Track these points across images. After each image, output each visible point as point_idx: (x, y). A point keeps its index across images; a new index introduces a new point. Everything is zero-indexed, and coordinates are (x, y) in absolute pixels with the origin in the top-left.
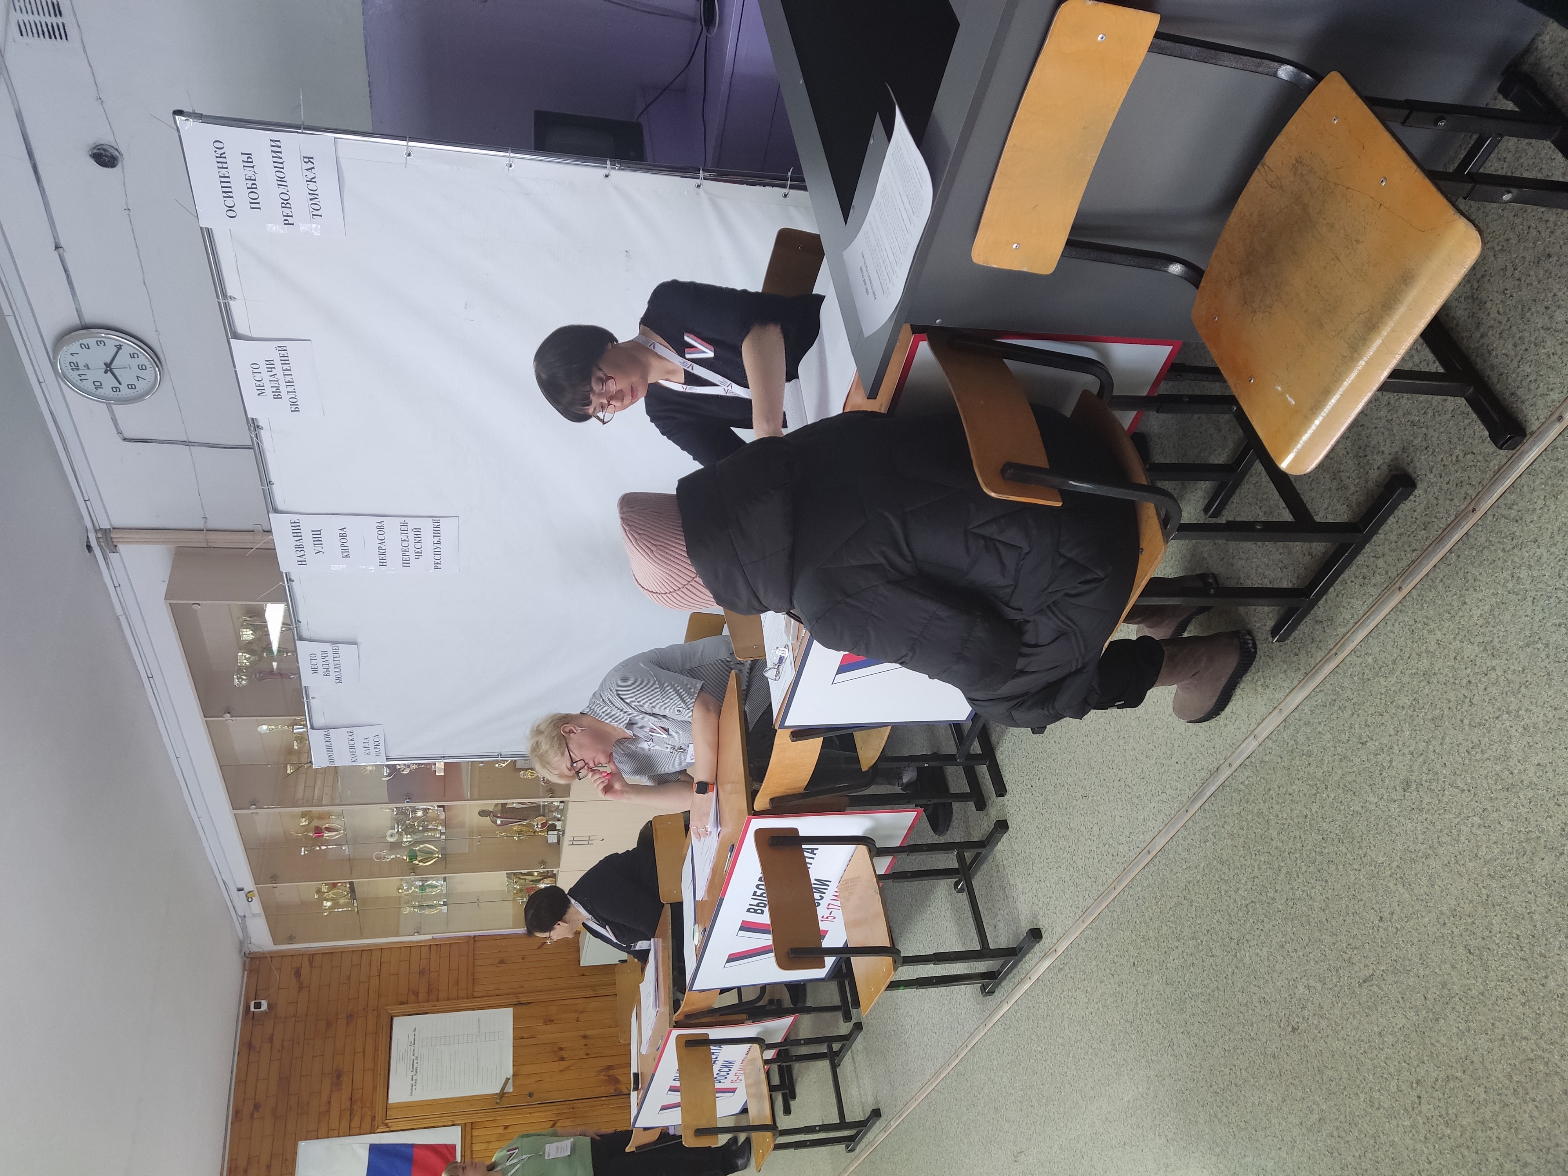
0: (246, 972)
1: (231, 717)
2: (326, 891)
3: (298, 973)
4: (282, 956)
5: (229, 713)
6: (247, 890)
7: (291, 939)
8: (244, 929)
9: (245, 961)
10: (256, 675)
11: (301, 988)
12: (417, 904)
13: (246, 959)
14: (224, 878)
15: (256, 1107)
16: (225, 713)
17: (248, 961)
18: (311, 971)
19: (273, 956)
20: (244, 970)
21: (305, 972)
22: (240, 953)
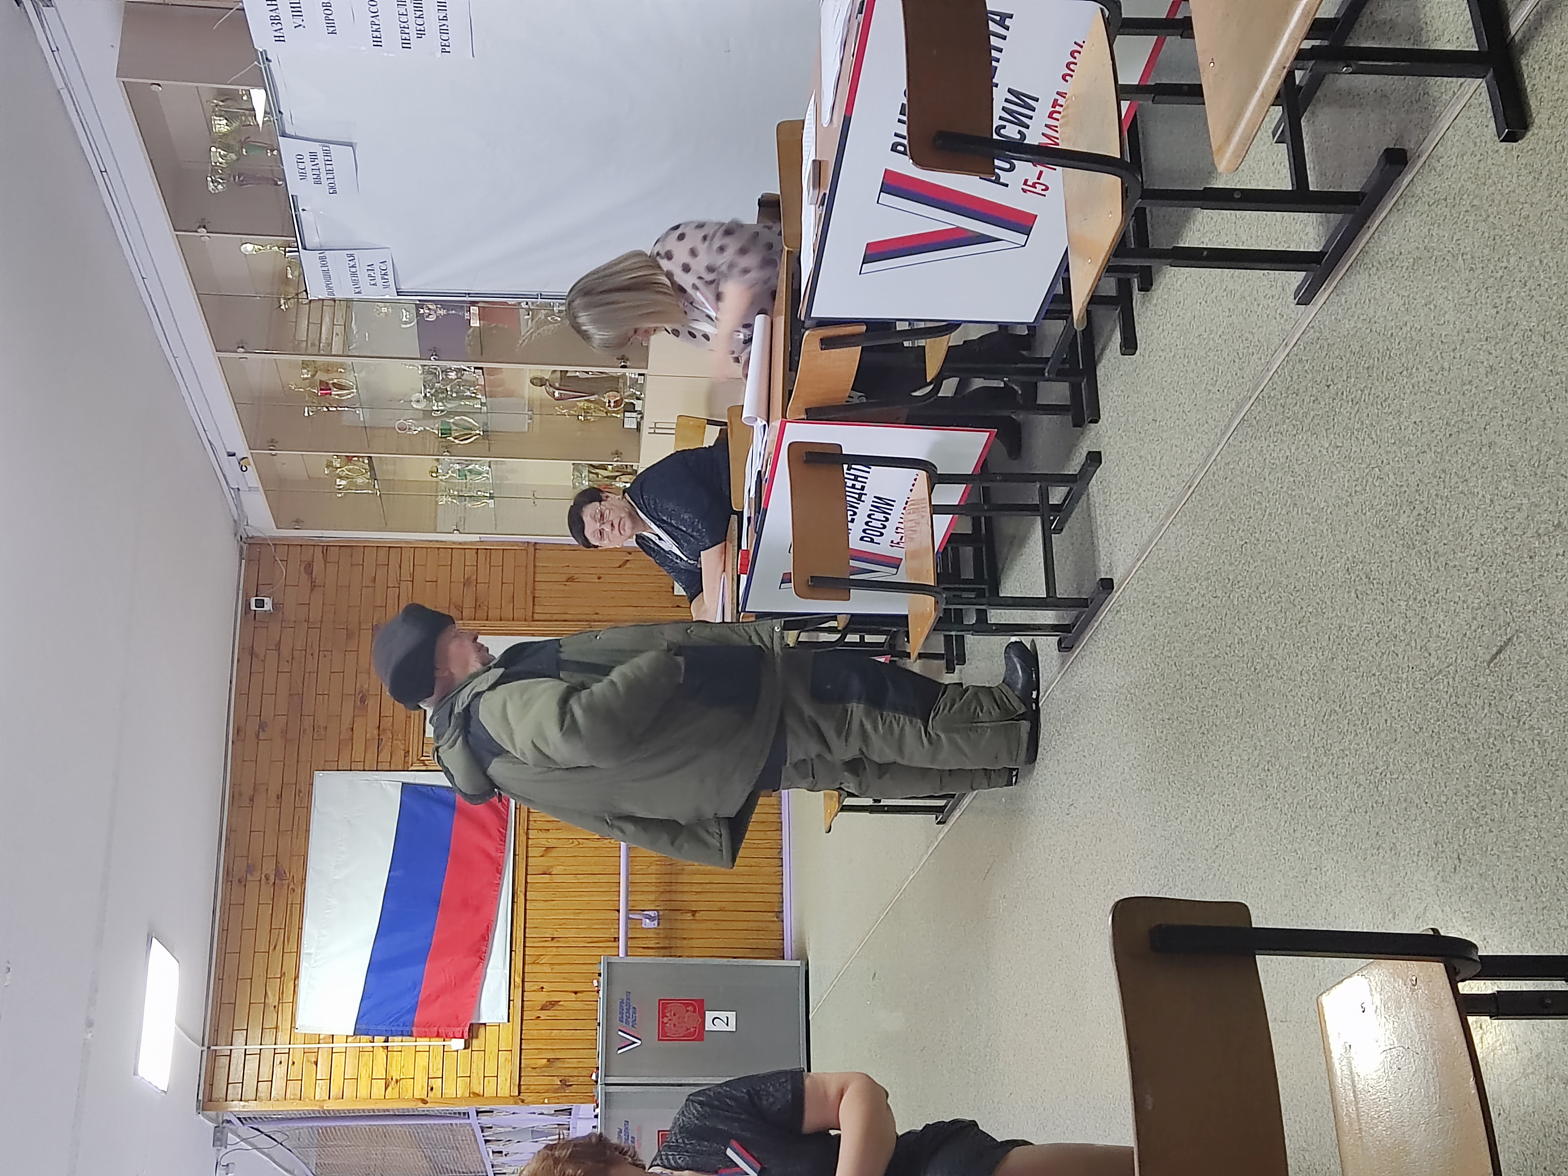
0: (243, 561)
1: (208, 232)
2: (338, 466)
3: (309, 568)
4: (289, 545)
5: (204, 227)
6: (240, 455)
7: (298, 524)
8: (239, 506)
9: (242, 548)
10: (235, 179)
11: (313, 587)
12: (456, 493)
13: (242, 543)
14: (210, 438)
15: (262, 726)
16: (199, 227)
17: (245, 547)
18: (325, 568)
19: (277, 543)
20: (241, 559)
21: (317, 567)
22: (235, 535)
